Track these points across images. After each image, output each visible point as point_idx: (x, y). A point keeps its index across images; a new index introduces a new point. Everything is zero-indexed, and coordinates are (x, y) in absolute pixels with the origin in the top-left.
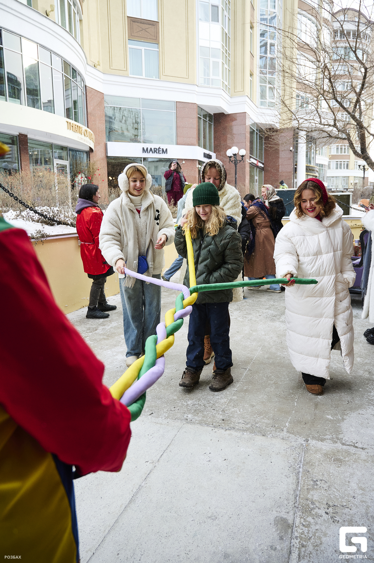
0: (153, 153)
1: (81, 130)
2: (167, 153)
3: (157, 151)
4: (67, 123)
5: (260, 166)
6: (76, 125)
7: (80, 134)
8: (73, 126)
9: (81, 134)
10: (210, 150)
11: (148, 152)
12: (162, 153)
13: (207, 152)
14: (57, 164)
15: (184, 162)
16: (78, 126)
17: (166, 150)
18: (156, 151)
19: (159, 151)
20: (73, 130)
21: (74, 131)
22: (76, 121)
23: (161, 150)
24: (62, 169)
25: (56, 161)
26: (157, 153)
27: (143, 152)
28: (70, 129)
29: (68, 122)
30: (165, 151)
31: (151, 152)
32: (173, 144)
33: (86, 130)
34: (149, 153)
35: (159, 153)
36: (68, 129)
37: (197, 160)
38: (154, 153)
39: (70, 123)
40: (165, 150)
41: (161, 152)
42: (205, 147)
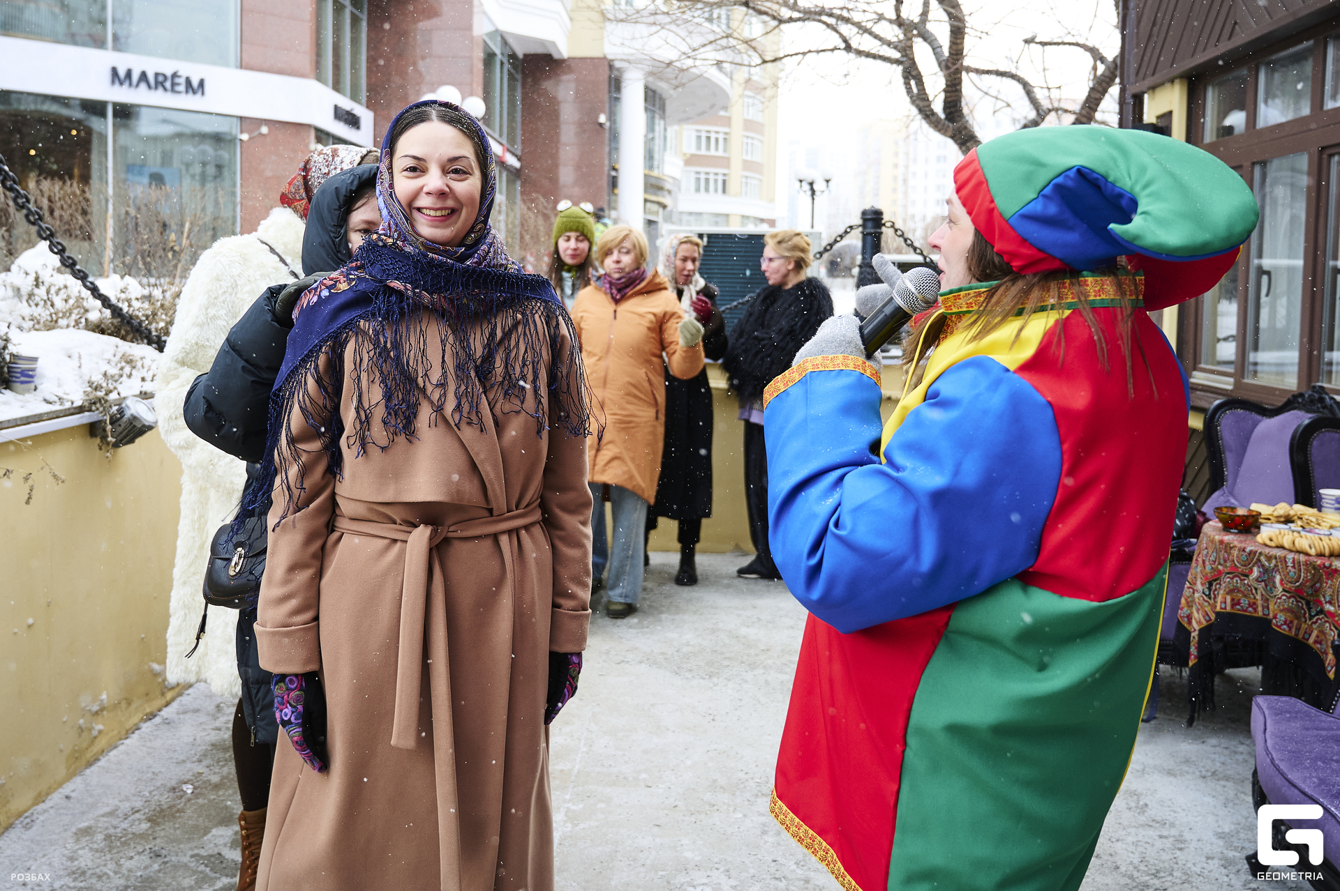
0: (149, 87)
2: (203, 94)
3: (168, 84)
5: (511, 166)
10: (354, 97)
11: (130, 84)
12: (187, 92)
13: (346, 104)
15: (264, 130)
17: (202, 83)
18: (160, 82)
19: (173, 85)
23: (182, 81)
26: (165, 89)
27: (113, 82)
30: (195, 88)
31: (143, 86)
32: (227, 66)
34: (137, 85)
35: (173, 90)
37: (309, 126)
38: (156, 88)
40: (195, 83)
41: (182, 88)
42: (337, 87)
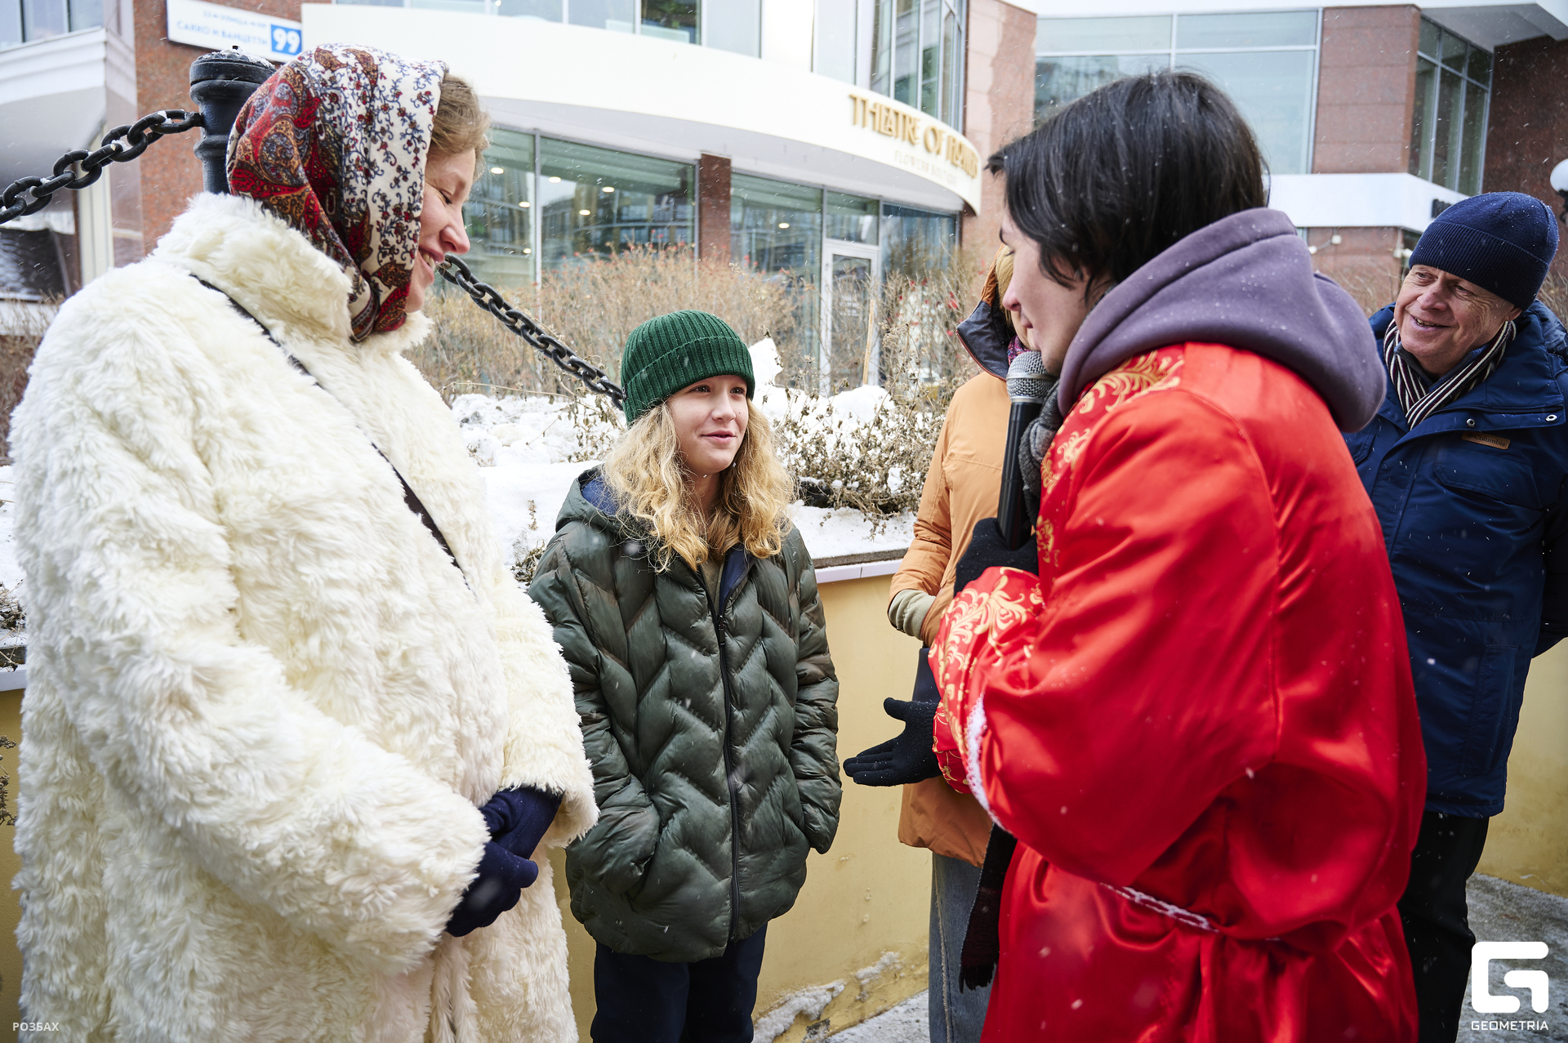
1: (909, 127)
4: (850, 103)
6: (888, 110)
7: (906, 143)
8: (877, 111)
9: (912, 143)
13: (1448, 196)
14: (835, 257)
15: (1337, 239)
16: (897, 114)
20: (874, 129)
21: (879, 132)
22: (898, 97)
24: (853, 273)
25: (832, 248)
28: (864, 125)
29: (855, 99)
32: (1297, 172)
33: (934, 131)
36: (855, 123)
39: (864, 102)
42: (1439, 179)
